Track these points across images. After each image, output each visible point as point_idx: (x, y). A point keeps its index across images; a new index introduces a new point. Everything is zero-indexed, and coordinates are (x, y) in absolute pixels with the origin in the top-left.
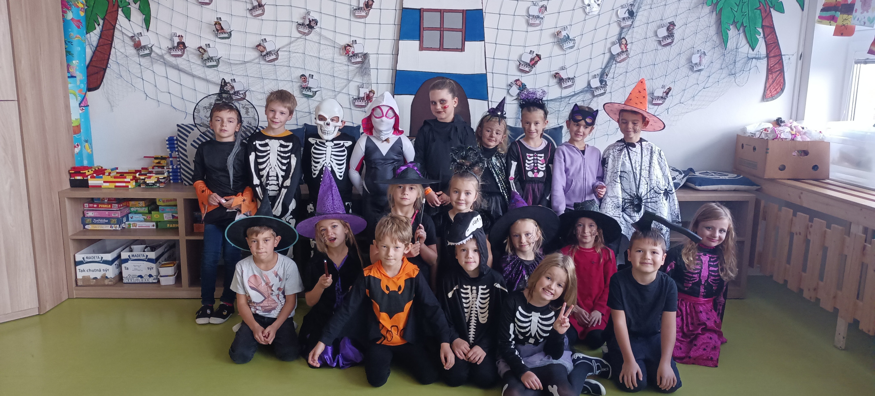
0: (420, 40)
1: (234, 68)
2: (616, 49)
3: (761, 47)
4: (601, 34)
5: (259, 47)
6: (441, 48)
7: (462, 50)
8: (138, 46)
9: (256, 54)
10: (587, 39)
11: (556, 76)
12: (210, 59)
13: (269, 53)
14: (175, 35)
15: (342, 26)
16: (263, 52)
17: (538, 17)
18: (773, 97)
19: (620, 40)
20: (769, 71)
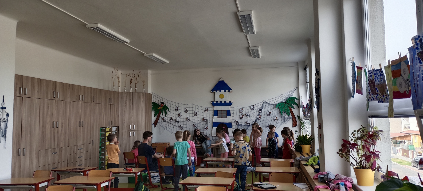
0: (217, 116)
1: (181, 122)
2: (258, 117)
3: (291, 116)
4: (255, 114)
5: (186, 119)
6: (222, 118)
7: (226, 118)
8: (163, 120)
9: (186, 120)
10: (252, 115)
11: (246, 122)
12: (177, 121)
13: (188, 120)
14: (171, 117)
15: (202, 114)
16: (187, 120)
17: (242, 111)
18: (295, 127)
19: (259, 115)
20: (293, 121)
